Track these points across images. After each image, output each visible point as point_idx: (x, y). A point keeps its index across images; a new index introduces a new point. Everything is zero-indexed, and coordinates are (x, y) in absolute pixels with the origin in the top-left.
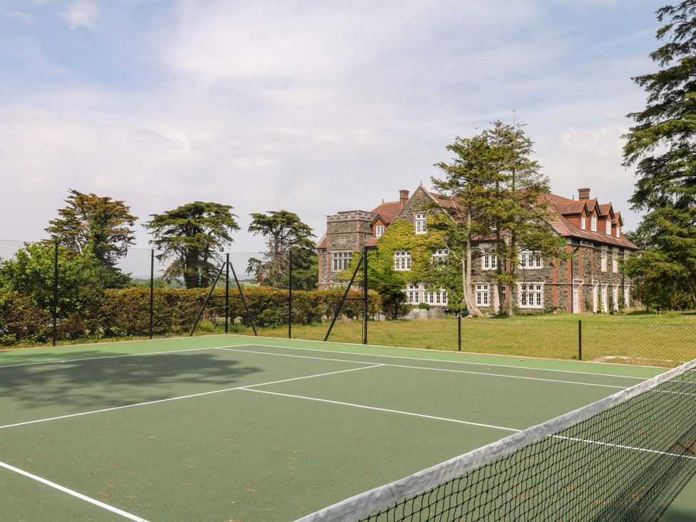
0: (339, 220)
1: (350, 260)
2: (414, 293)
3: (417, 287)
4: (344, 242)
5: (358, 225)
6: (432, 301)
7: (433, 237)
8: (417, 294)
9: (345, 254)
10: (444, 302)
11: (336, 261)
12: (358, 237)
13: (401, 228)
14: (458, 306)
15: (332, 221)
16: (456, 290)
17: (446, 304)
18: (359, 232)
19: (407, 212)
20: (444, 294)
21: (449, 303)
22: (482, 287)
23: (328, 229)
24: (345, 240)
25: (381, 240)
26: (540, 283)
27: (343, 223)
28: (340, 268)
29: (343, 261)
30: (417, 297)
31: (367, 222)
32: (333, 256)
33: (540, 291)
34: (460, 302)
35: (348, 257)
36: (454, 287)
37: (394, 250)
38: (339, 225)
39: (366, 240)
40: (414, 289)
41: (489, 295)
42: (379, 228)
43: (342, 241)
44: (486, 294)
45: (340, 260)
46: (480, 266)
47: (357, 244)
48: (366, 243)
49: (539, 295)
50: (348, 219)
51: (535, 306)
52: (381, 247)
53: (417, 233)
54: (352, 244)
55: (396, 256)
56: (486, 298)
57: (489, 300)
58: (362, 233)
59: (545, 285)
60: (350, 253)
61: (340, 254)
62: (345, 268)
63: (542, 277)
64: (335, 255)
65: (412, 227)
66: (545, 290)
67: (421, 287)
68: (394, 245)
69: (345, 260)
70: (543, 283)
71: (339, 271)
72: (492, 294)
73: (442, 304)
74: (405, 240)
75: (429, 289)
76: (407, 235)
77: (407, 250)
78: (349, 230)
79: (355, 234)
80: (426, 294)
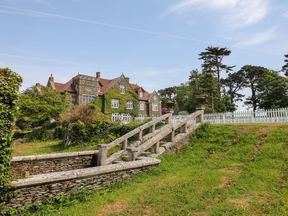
0: (88, 79)
5: (98, 84)
9: (90, 97)
11: (84, 99)
13: (115, 89)
15: (83, 79)
19: (117, 83)
25: (106, 93)
32: (83, 97)
37: (112, 98)
40: (119, 116)
43: (88, 90)
45: (87, 99)
46: (139, 109)
53: (121, 93)
55: (112, 101)
61: (87, 97)
67: (122, 114)
69: (90, 100)
75: (125, 116)
76: (117, 93)
77: (117, 99)
78: (93, 85)
79: (97, 88)
80: (124, 118)
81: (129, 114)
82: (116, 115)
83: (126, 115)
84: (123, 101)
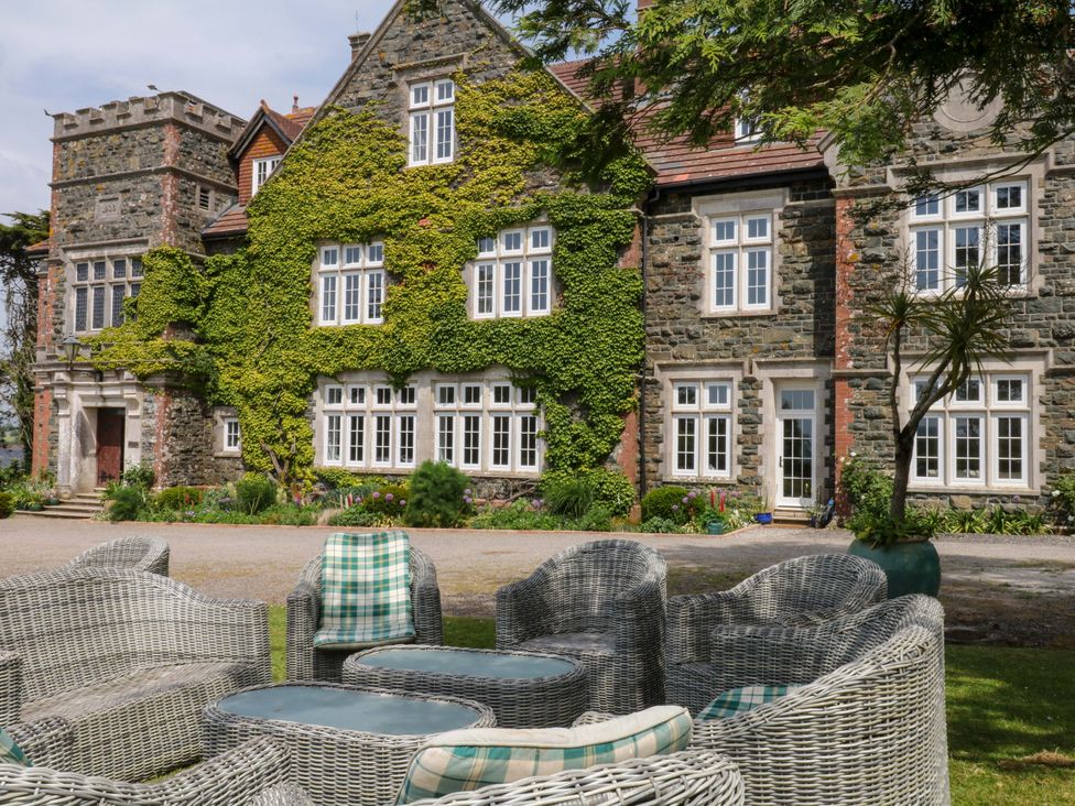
0: (99, 127)
1: (136, 286)
2: (396, 423)
3: (408, 396)
4: (115, 216)
5: (171, 140)
6: (471, 456)
7: (484, 175)
8: (407, 423)
9: (119, 265)
10: (528, 458)
11: (82, 291)
12: (168, 191)
13: (344, 146)
14: (595, 476)
15: (73, 132)
16: (585, 409)
17: (534, 471)
18: (175, 173)
19: (372, 77)
20: (529, 424)
21: (552, 463)
22: (703, 394)
23: (58, 166)
24: (118, 204)
25: (263, 205)
26: (1020, 365)
27: (114, 140)
28: (98, 322)
29: (110, 293)
30: (407, 439)
31: (216, 140)
32: (71, 273)
33: (1019, 405)
34: (602, 459)
35: (129, 275)
36: (576, 392)
37: (316, 239)
38: (100, 147)
39: (208, 213)
40: (396, 403)
41: (733, 430)
42: (262, 167)
43: (104, 211)
44: (718, 426)
45: (99, 289)
46: (695, 298)
47: (163, 219)
48: (208, 223)
49: (1010, 426)
50: (132, 121)
51: (988, 481)
52: (263, 233)
53: (413, 163)
54: (144, 220)
55: (323, 267)
56: (717, 444)
57: (732, 451)
58: (190, 177)
59: (1052, 374)
60: (137, 260)
61: (100, 266)
62: (118, 321)
63: (1033, 335)
64: (82, 268)
65: (395, 139)
66: (1054, 403)
67: (425, 393)
68: (316, 219)
69: (119, 288)
70: (1038, 367)
71: (92, 331)
72: (750, 422)
73: (516, 468)
74: (362, 193)
75: (459, 403)
76: (368, 175)
77: (367, 237)
78: (134, 164)
79: (158, 178)
80: (447, 423)
81: (500, 378)
82: (358, 395)
83: (473, 395)
84: (426, 244)
